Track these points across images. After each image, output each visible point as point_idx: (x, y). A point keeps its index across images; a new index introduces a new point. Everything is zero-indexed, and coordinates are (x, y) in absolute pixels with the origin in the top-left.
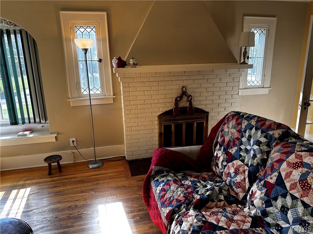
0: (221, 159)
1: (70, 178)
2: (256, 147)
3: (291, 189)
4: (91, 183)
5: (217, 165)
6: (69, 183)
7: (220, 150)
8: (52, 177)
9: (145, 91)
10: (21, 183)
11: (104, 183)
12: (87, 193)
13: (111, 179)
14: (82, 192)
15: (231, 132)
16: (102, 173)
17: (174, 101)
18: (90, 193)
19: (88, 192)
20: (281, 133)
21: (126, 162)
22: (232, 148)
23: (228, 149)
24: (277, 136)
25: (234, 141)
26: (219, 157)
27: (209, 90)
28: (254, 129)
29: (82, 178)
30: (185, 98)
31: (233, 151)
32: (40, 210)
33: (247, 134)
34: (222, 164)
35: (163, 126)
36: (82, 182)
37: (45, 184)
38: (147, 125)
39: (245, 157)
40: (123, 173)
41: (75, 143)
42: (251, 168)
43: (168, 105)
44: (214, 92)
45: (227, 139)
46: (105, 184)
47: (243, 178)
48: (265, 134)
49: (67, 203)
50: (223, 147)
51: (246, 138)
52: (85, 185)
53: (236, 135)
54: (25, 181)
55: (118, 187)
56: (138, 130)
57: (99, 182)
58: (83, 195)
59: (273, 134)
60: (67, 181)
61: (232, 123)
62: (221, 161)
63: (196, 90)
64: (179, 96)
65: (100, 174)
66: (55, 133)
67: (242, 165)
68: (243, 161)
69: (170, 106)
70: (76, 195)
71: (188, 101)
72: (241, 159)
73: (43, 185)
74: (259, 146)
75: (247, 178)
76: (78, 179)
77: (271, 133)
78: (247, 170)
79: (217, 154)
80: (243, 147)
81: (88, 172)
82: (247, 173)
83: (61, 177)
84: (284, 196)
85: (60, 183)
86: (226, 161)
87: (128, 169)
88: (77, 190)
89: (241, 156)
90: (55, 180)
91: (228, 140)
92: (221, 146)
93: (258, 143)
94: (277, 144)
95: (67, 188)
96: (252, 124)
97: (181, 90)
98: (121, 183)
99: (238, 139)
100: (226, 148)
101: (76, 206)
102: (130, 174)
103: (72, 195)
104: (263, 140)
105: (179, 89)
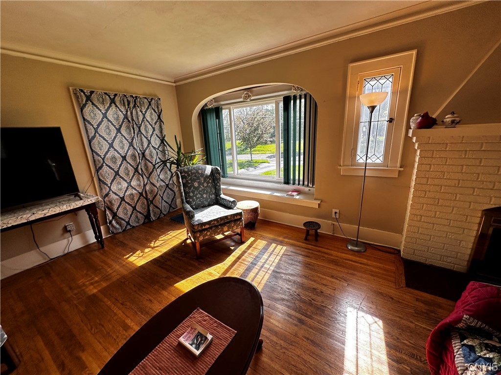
1: (324, 252)
4: (345, 269)
6: (322, 258)
8: (307, 244)
9: (465, 167)
10: (281, 239)
11: (361, 277)
12: (338, 281)
13: (372, 275)
14: (332, 277)
16: (362, 262)
18: (341, 283)
19: (340, 281)
21: (400, 259)
29: (336, 258)
32: (287, 276)
36: (335, 262)
37: (300, 248)
38: (454, 220)
40: (393, 275)
41: (337, 215)
46: (363, 280)
49: (313, 283)
52: (338, 269)
54: (284, 238)
55: (381, 294)
56: (433, 224)
57: (355, 273)
58: (333, 282)
60: (320, 254)
65: (360, 262)
66: (319, 200)
70: (325, 277)
73: (297, 249)
76: (332, 257)
81: (345, 253)
83: (315, 247)
85: (312, 253)
87: (401, 272)
88: (328, 271)
90: (309, 248)
95: (318, 263)
98: (387, 290)
101: (322, 292)
102: (404, 282)
103: (321, 275)
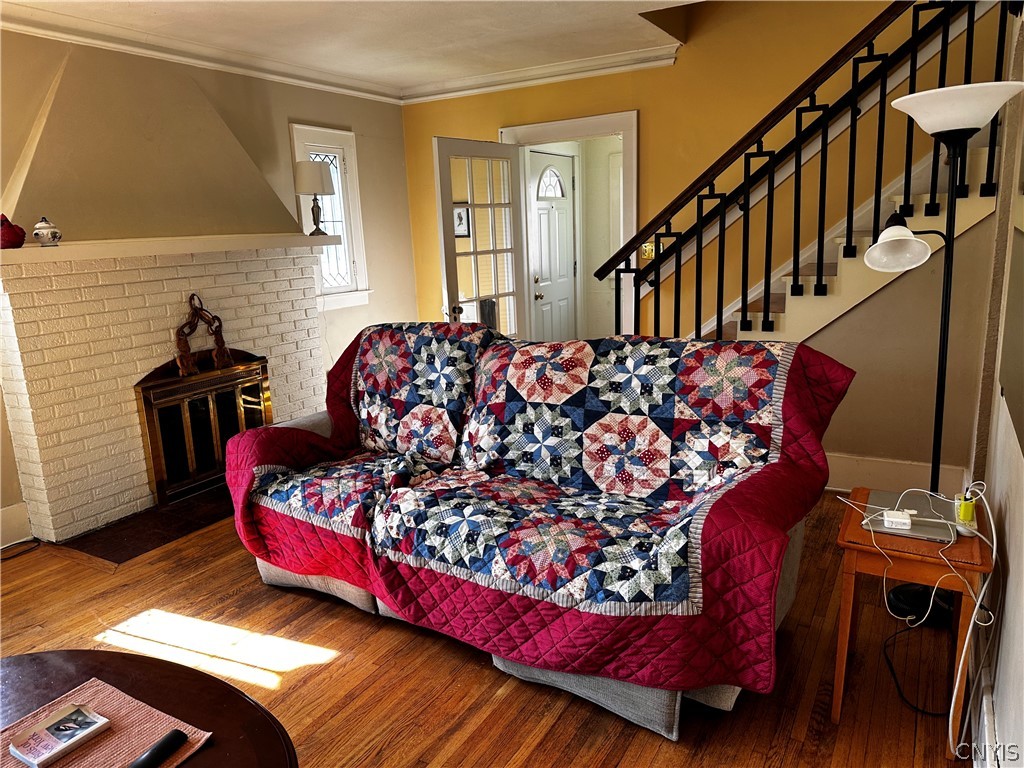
0: (382, 418)
2: (448, 370)
3: (529, 396)
5: (377, 433)
7: (372, 403)
9: (87, 317)
15: (387, 362)
17: (173, 337)
20: (482, 336)
21: (57, 547)
22: (397, 391)
23: (389, 395)
24: (477, 341)
25: (398, 377)
26: (377, 417)
27: (255, 302)
28: (434, 342)
30: (202, 327)
31: (403, 394)
33: (424, 355)
34: (388, 427)
35: (155, 412)
38: (107, 420)
39: (430, 396)
40: (80, 567)
42: (451, 405)
43: (158, 349)
44: (268, 306)
45: (381, 378)
47: (441, 427)
48: (457, 344)
50: (378, 396)
51: (422, 361)
53: (400, 364)
55: (104, 593)
56: (81, 439)
59: (471, 341)
61: (383, 346)
62: (384, 422)
63: (224, 303)
64: (184, 321)
67: (431, 410)
68: (430, 402)
69: (164, 353)
71: (211, 335)
72: (424, 401)
74: (455, 366)
75: (450, 423)
77: (466, 339)
78: (443, 413)
79: (369, 413)
80: (420, 381)
82: (446, 417)
84: (523, 410)
86: (394, 417)
87: (85, 557)
89: (423, 397)
91: (385, 378)
92: (372, 395)
93: (451, 361)
94: (481, 354)
96: (426, 335)
97: (187, 305)
98: (105, 584)
99: (405, 370)
100: (386, 395)
104: (457, 354)
105: (181, 302)
